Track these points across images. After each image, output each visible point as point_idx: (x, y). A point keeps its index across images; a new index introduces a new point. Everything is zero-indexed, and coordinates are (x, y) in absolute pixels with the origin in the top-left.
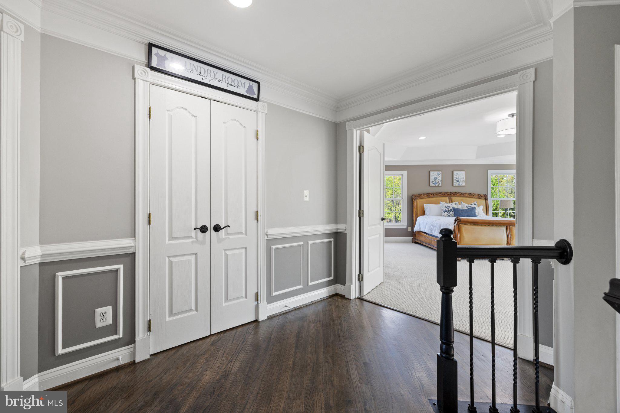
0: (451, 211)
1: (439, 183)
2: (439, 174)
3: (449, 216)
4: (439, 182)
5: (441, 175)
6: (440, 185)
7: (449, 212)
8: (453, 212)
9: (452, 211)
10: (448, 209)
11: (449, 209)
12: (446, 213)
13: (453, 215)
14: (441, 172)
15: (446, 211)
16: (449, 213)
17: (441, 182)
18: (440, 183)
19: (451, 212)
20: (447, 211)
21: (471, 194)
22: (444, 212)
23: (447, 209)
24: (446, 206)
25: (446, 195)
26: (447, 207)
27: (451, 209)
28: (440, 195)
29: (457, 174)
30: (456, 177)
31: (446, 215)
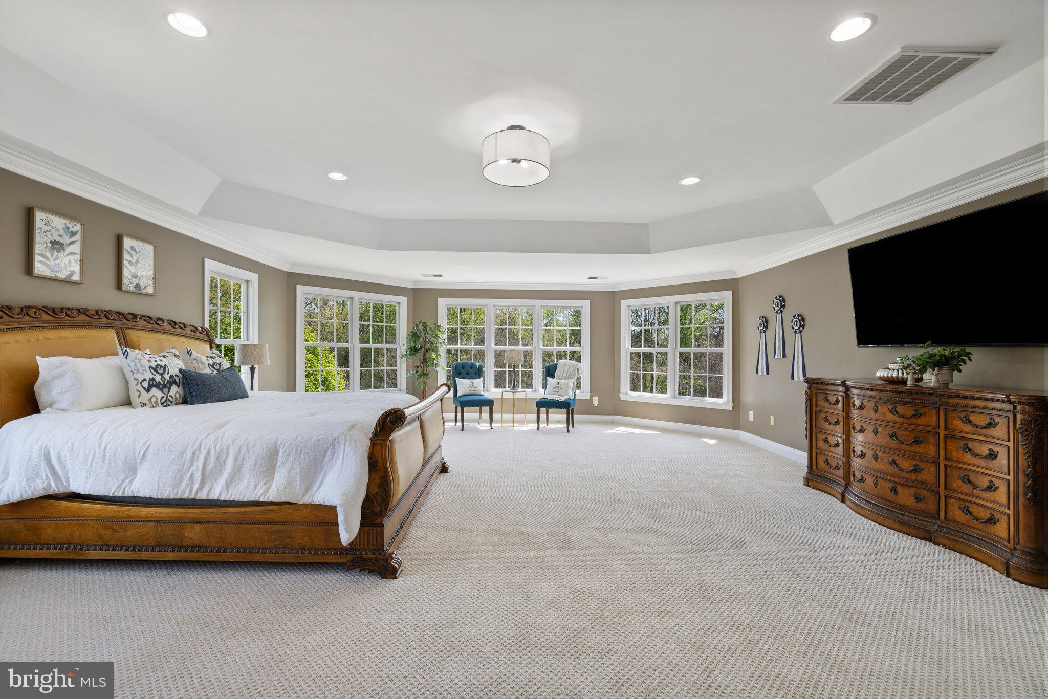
0: (172, 382)
1: (72, 268)
2: (74, 234)
3: (167, 403)
4: (70, 262)
5: (78, 237)
6: (76, 278)
7: (165, 386)
8: (178, 386)
9: (175, 382)
10: (162, 374)
11: (167, 377)
12: (155, 392)
13: (180, 395)
14: (77, 227)
15: (152, 384)
16: (166, 390)
17: (78, 266)
18: (77, 268)
19: (174, 389)
20: (158, 386)
22: (148, 390)
23: (158, 378)
24: (154, 365)
25: (105, 320)
26: (155, 370)
27: (171, 377)
28: (82, 317)
29: (132, 248)
30: (129, 258)
31: (154, 399)
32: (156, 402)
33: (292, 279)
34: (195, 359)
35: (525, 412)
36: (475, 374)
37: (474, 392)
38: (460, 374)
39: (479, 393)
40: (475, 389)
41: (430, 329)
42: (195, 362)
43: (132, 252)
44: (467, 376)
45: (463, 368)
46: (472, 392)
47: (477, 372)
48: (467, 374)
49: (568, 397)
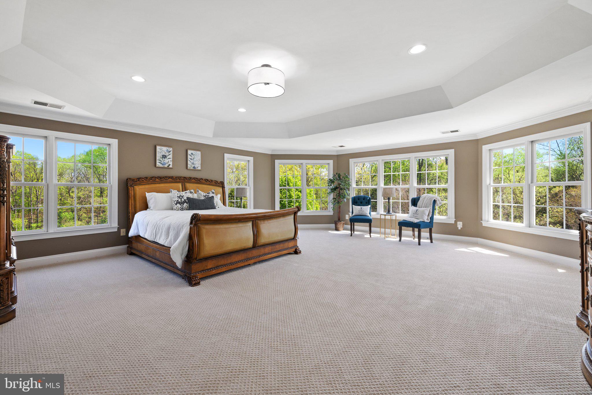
0: (185, 202)
1: (169, 163)
2: (170, 152)
3: (182, 209)
4: (169, 162)
5: (171, 153)
6: (171, 166)
7: (182, 203)
8: (187, 204)
9: (186, 202)
10: (181, 199)
11: (183, 200)
12: (178, 205)
13: (188, 207)
14: (171, 149)
15: (178, 202)
16: (182, 205)
17: (172, 163)
18: (171, 163)
19: (185, 204)
20: (179, 203)
21: (208, 180)
22: (176, 204)
23: (180, 200)
24: (179, 195)
25: (178, 180)
26: (179, 197)
27: (185, 200)
28: (170, 180)
29: (192, 154)
30: (191, 157)
31: (178, 208)
32: (178, 209)
33: (274, 157)
34: (199, 193)
35: (391, 228)
36: (366, 203)
37: (362, 214)
38: (356, 203)
39: (365, 214)
40: (363, 212)
41: (343, 177)
42: (199, 195)
43: (192, 155)
44: (361, 204)
45: (359, 199)
46: (361, 214)
47: (368, 202)
48: (361, 203)
49: (422, 220)
